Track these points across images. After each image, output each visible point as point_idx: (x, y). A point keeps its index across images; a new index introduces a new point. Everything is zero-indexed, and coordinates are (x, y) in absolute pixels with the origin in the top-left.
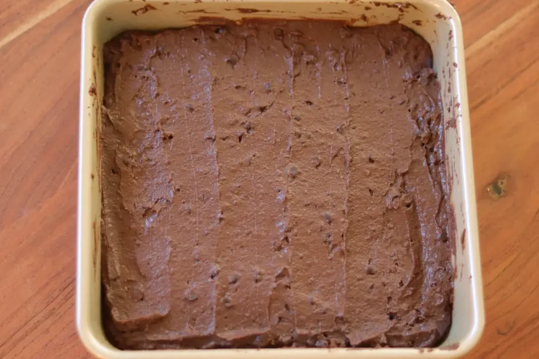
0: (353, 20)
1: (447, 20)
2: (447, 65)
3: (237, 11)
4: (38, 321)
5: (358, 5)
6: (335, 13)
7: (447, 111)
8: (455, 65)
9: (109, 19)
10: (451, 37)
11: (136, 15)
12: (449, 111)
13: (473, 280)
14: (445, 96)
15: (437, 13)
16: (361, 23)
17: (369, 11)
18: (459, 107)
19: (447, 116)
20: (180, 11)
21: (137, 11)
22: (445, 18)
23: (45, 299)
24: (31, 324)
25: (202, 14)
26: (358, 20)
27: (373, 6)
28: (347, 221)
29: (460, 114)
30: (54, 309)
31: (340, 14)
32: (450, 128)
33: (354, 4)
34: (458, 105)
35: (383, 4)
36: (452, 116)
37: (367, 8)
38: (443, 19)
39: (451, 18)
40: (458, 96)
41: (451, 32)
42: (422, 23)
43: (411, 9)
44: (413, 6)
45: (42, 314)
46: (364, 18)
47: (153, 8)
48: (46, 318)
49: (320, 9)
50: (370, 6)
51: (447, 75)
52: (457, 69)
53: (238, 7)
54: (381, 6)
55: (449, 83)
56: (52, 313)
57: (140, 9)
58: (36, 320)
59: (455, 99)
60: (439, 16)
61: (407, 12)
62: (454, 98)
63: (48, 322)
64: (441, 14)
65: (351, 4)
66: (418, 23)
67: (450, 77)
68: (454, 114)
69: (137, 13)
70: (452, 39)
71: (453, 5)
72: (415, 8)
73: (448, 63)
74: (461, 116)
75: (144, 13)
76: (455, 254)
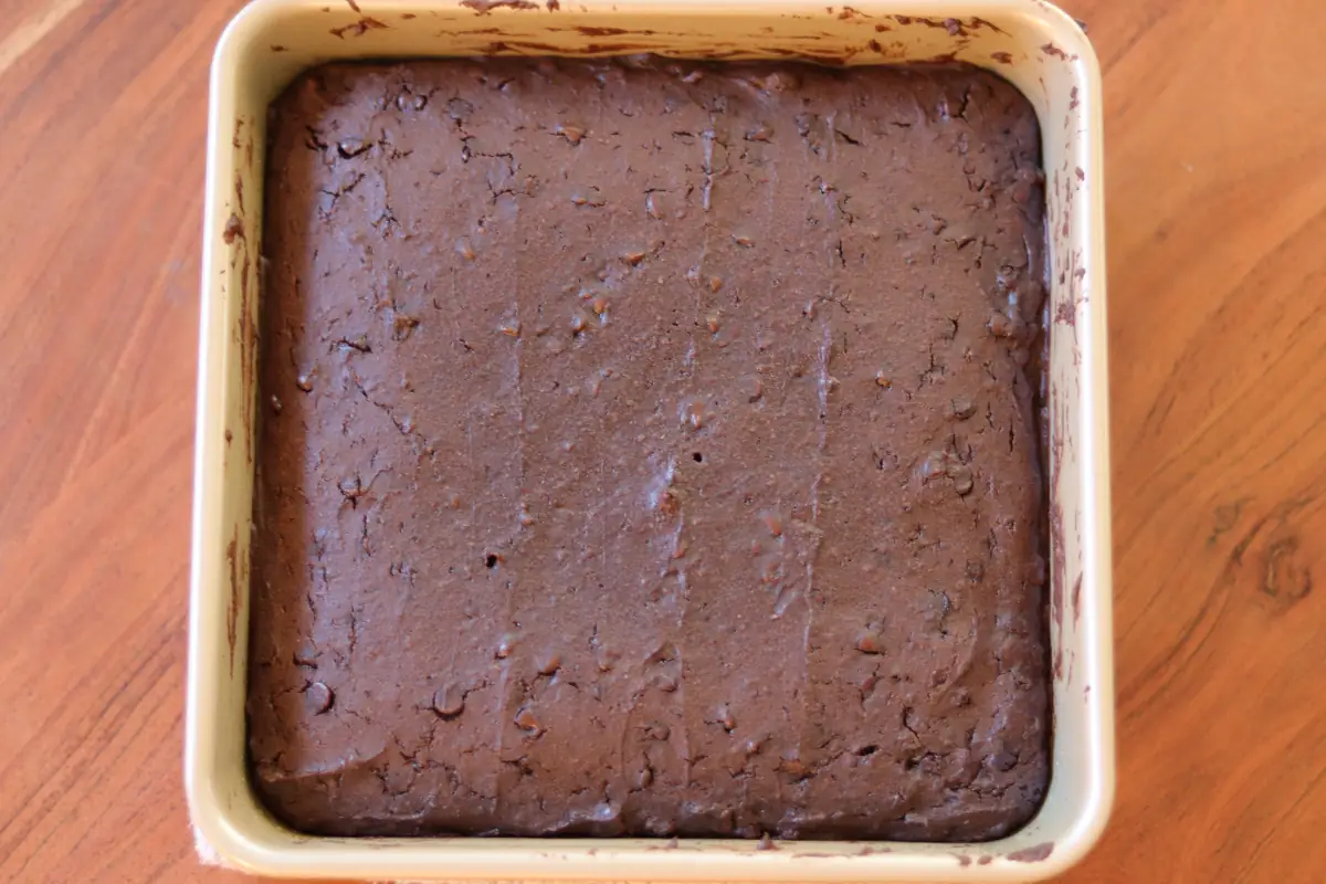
0: (852, 51)
1: (1067, 60)
2: (1065, 169)
3: (576, 32)
4: (52, 795)
5: (859, 23)
6: (806, 37)
7: (1058, 281)
8: (1081, 175)
9: (279, 49)
10: (1074, 104)
11: (342, 37)
12: (1063, 280)
13: (1093, 695)
14: (1056, 240)
15: (1048, 43)
16: (871, 57)
17: (884, 33)
18: (1082, 276)
19: (1058, 293)
20: (443, 32)
21: (343, 30)
22: (1063, 56)
23: (62, 743)
24: (37, 802)
25: (495, 38)
26: (862, 50)
27: (894, 24)
28: (817, 531)
29: (1085, 295)
30: (83, 762)
31: (818, 38)
32: (1063, 322)
33: (849, 19)
34: (1081, 273)
35: (919, 20)
36: (1067, 295)
37: (881, 29)
38: (1058, 57)
39: (1075, 57)
40: (1081, 250)
41: (1074, 92)
42: (1013, 59)
43: (983, 29)
44: (989, 24)
45: (60, 776)
46: (875, 46)
47: (378, 25)
48: (69, 786)
49: (770, 29)
50: (886, 23)
51: (1063, 193)
52: (1084, 185)
53: (578, 24)
54: (914, 25)
55: (1067, 215)
56: (79, 773)
57: (350, 27)
58: (46, 792)
59: (1076, 255)
60: (1050, 49)
61: (977, 36)
62: (1074, 253)
63: (74, 796)
64: (1055, 46)
65: (842, 21)
66: (1005, 58)
67: (1068, 200)
68: (1072, 291)
69: (344, 34)
70: (1076, 109)
71: (1082, 25)
72: (995, 29)
73: (1066, 164)
74: (1087, 300)
75: (357, 35)
76: (1059, 621)
